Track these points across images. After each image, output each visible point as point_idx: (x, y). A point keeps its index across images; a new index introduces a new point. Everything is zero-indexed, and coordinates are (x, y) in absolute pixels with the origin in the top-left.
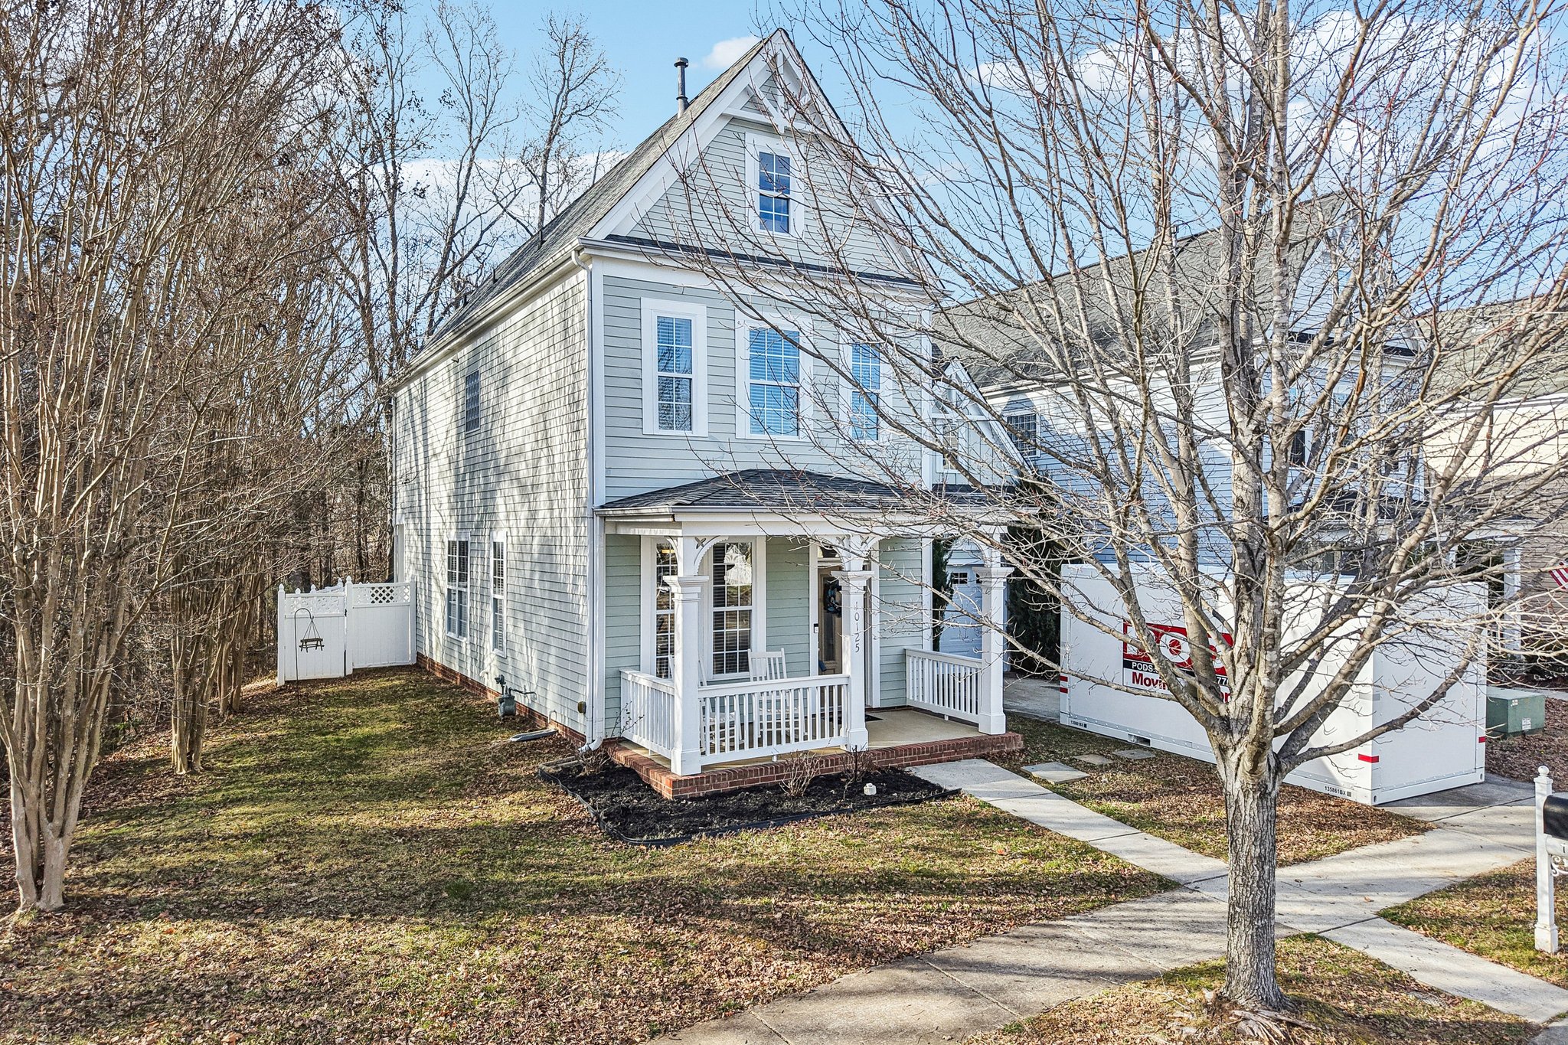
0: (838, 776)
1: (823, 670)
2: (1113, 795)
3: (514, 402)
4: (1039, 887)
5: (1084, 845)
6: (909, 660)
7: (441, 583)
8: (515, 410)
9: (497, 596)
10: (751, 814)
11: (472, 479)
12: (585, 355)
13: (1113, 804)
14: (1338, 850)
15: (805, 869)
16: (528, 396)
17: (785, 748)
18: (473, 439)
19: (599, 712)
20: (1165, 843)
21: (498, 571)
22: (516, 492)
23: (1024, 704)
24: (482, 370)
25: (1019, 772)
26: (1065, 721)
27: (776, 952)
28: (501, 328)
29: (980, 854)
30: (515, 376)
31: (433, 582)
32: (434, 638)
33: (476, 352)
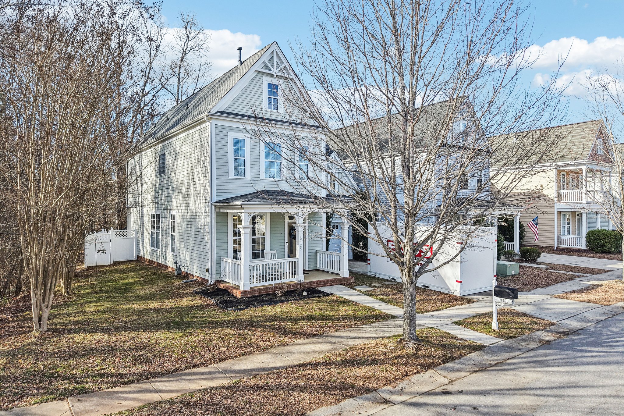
0: (294, 290)
1: (289, 257)
2: (381, 294)
3: (180, 165)
4: (355, 318)
5: (370, 307)
6: (318, 254)
7: (148, 230)
8: (180, 168)
9: (173, 234)
10: (266, 301)
11: (162, 192)
12: (209, 151)
13: (381, 297)
14: (446, 308)
15: (284, 316)
16: (186, 163)
17: (277, 282)
18: (163, 178)
19: (214, 272)
20: (396, 307)
21: (173, 224)
22: (181, 197)
23: (356, 269)
24: (166, 153)
25: (353, 289)
26: (369, 274)
27: (277, 335)
28: (175, 139)
29: (339, 310)
30: (181, 156)
31: (145, 229)
32: (145, 250)
33: (164, 146)
